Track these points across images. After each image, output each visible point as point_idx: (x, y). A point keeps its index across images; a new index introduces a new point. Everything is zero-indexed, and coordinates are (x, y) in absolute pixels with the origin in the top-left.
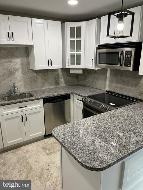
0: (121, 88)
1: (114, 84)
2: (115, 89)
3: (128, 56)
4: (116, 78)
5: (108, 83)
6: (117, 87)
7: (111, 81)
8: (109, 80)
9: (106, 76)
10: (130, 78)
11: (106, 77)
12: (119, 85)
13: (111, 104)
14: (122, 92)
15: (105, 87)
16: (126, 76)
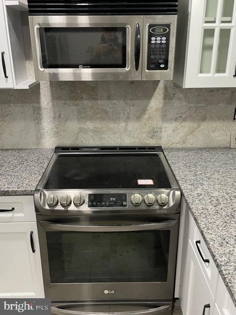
0: (96, 131)
1: (73, 126)
2: (77, 138)
3: (157, 40)
4: (77, 105)
5: (47, 124)
6: (81, 130)
7: (58, 117)
8: (52, 115)
9: (36, 105)
10: (122, 102)
11: (39, 108)
12: (90, 125)
13: (141, 182)
14: (103, 141)
15: (39, 138)
16: (109, 98)
